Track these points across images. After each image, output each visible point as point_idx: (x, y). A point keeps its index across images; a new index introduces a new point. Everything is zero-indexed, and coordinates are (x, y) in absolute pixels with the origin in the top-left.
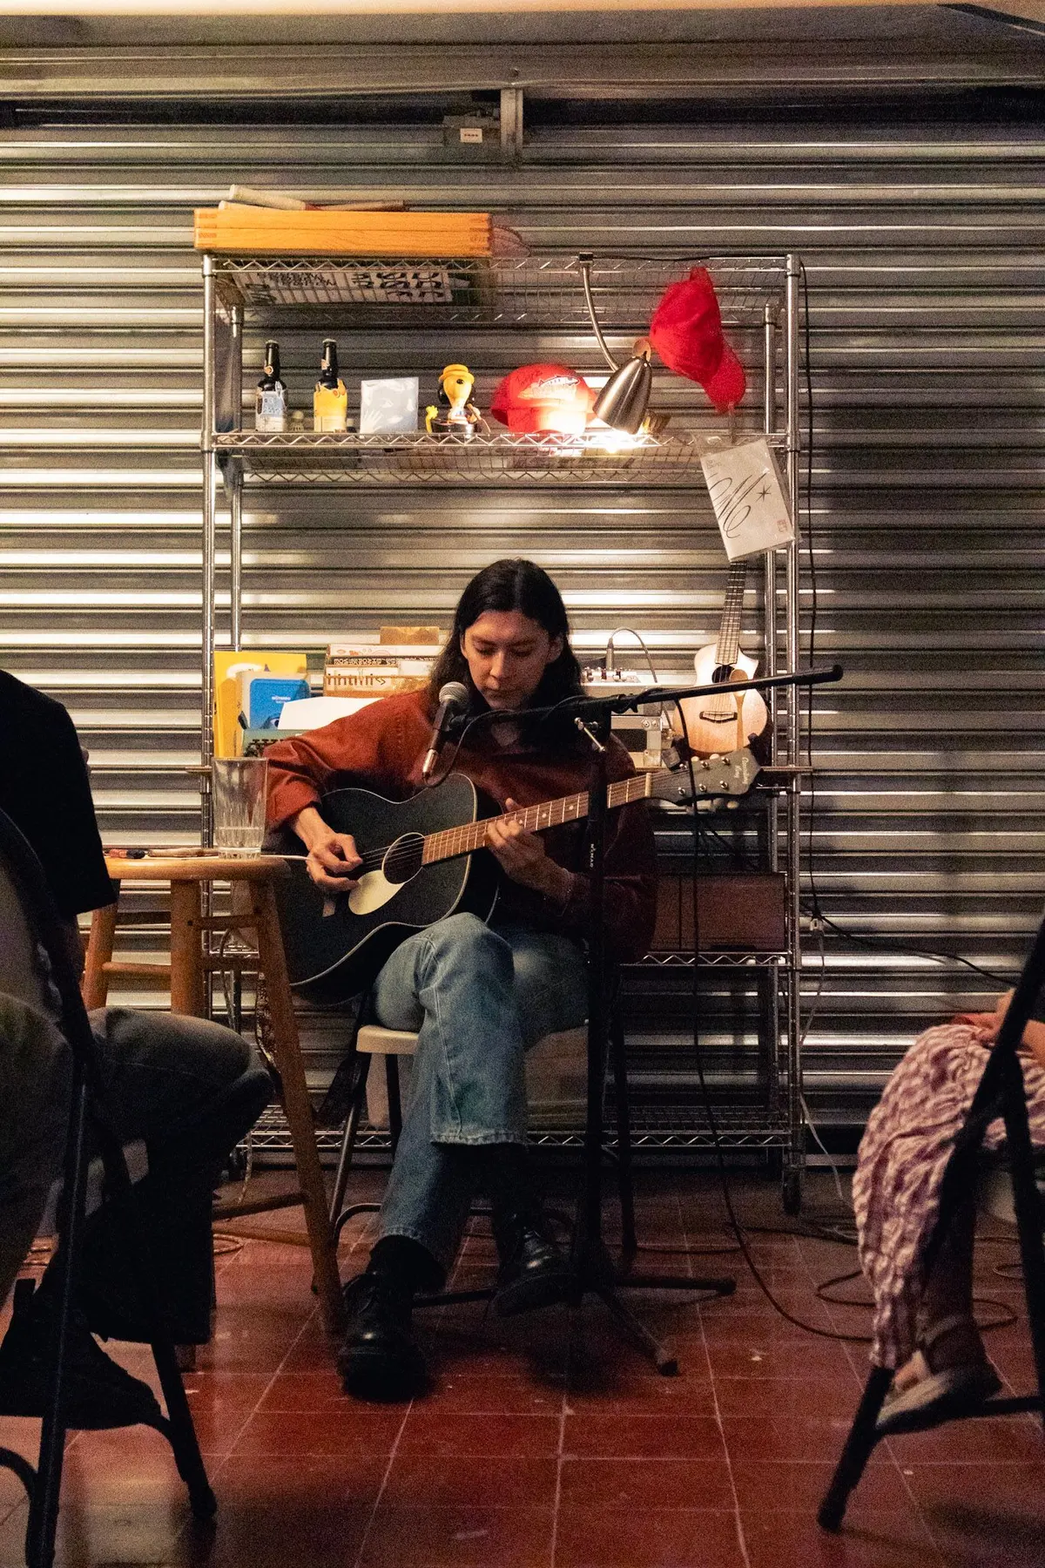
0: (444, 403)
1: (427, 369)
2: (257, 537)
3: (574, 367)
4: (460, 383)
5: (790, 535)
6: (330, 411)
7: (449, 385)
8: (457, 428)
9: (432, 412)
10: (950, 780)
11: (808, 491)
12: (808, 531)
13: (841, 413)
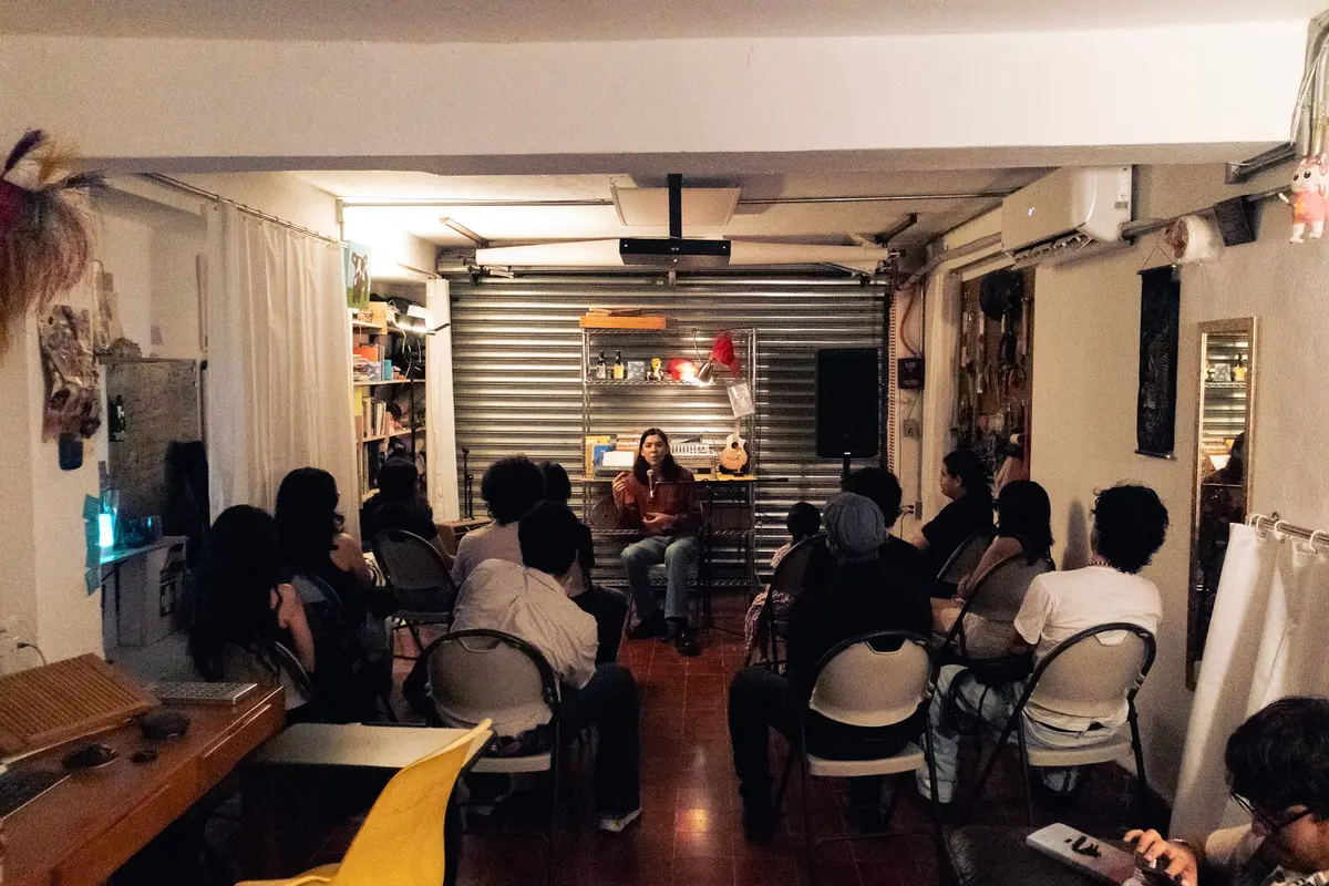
0: (652, 370)
1: (648, 360)
2: (594, 398)
3: (690, 359)
4: (657, 364)
5: (753, 411)
6: (619, 371)
7: (654, 365)
8: (656, 379)
9: (649, 373)
10: (804, 473)
11: (759, 398)
12: (759, 410)
13: (771, 361)
